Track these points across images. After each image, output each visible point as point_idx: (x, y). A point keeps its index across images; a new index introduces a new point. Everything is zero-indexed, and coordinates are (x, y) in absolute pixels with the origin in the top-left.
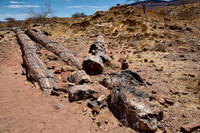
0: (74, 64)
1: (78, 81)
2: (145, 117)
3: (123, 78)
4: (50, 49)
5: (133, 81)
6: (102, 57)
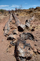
1: (13, 33)
5: (30, 38)
6: (26, 25)
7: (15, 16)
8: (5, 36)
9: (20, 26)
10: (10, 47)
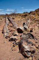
1: (14, 34)
2: (26, 51)
3: (27, 36)
5: (30, 37)
6: (24, 27)
7: (11, 19)
8: (6, 38)
9: (19, 28)
10: (14, 46)
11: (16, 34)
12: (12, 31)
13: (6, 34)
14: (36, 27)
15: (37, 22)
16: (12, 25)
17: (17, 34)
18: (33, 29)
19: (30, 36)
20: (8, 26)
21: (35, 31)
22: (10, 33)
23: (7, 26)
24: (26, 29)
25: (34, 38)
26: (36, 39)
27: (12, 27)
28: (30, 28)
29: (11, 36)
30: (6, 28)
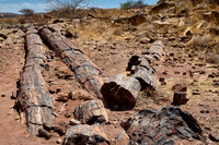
0: (92, 88)
1: (86, 117)
3: (163, 122)
4: (65, 59)
11: (97, 113)
12: (70, 96)
13: (38, 116)
14: (202, 78)
15: (202, 53)
16: (64, 68)
17: (104, 112)
18: (185, 89)
19: (180, 124)
20: (46, 73)
21: (198, 100)
22: (62, 107)
23: (39, 72)
24: (152, 88)
25: (200, 132)
26: (212, 138)
27: (67, 77)
28: (170, 82)
29: (72, 124)
30: (36, 84)
